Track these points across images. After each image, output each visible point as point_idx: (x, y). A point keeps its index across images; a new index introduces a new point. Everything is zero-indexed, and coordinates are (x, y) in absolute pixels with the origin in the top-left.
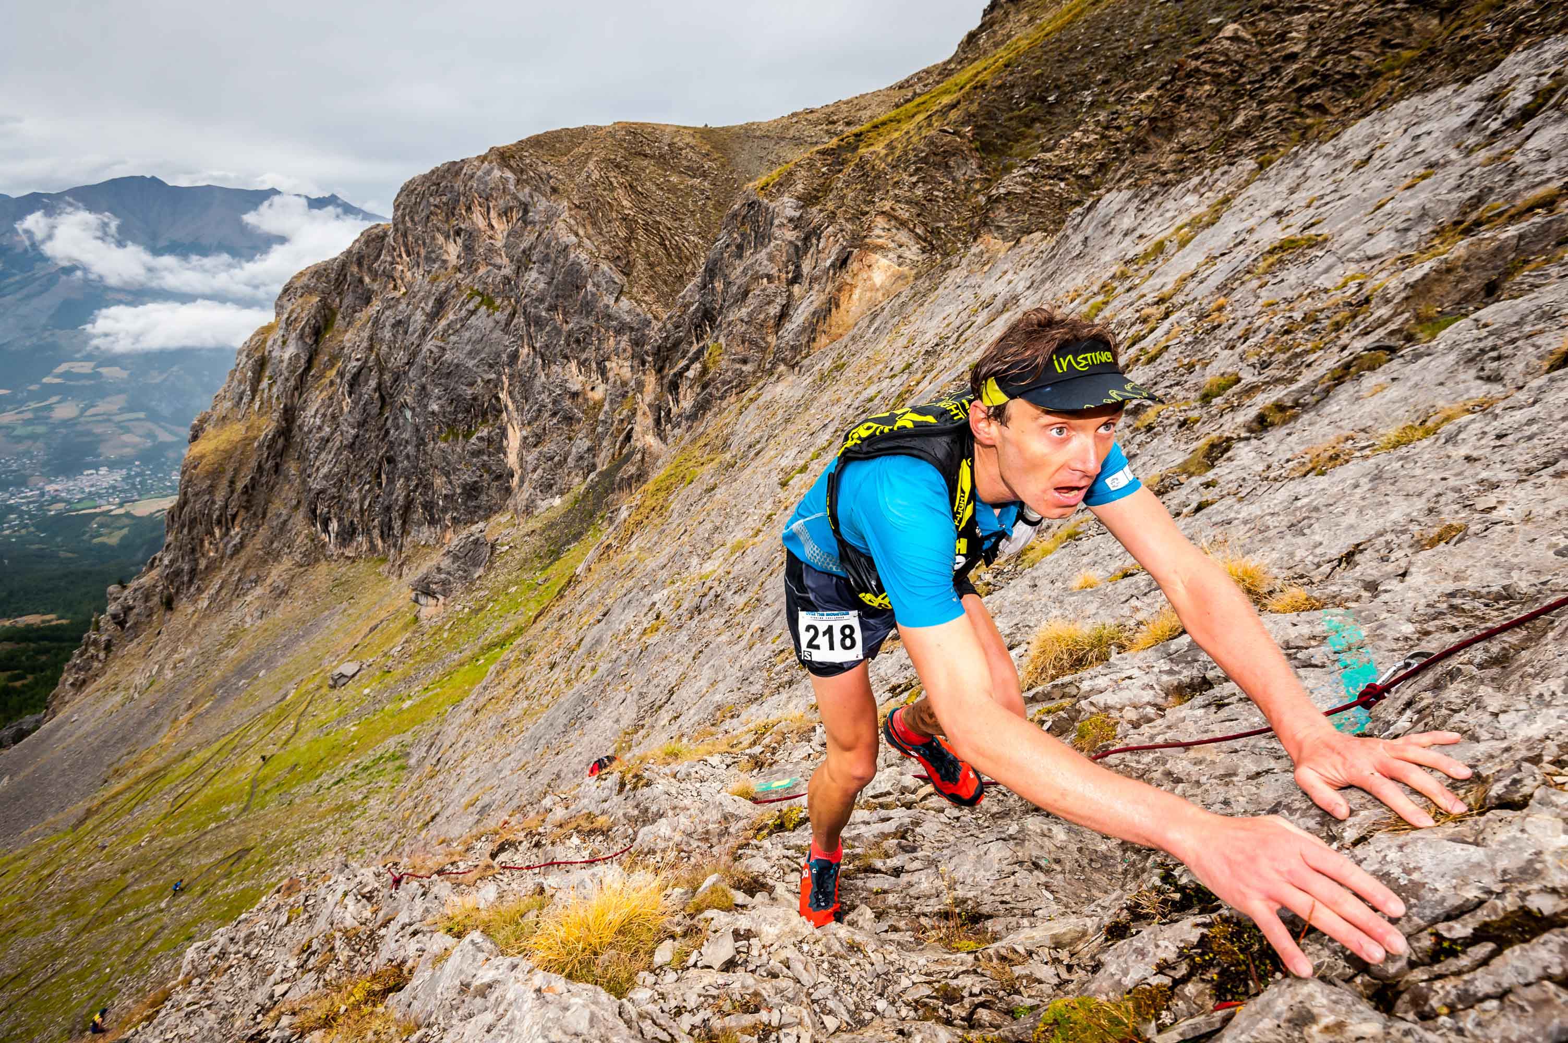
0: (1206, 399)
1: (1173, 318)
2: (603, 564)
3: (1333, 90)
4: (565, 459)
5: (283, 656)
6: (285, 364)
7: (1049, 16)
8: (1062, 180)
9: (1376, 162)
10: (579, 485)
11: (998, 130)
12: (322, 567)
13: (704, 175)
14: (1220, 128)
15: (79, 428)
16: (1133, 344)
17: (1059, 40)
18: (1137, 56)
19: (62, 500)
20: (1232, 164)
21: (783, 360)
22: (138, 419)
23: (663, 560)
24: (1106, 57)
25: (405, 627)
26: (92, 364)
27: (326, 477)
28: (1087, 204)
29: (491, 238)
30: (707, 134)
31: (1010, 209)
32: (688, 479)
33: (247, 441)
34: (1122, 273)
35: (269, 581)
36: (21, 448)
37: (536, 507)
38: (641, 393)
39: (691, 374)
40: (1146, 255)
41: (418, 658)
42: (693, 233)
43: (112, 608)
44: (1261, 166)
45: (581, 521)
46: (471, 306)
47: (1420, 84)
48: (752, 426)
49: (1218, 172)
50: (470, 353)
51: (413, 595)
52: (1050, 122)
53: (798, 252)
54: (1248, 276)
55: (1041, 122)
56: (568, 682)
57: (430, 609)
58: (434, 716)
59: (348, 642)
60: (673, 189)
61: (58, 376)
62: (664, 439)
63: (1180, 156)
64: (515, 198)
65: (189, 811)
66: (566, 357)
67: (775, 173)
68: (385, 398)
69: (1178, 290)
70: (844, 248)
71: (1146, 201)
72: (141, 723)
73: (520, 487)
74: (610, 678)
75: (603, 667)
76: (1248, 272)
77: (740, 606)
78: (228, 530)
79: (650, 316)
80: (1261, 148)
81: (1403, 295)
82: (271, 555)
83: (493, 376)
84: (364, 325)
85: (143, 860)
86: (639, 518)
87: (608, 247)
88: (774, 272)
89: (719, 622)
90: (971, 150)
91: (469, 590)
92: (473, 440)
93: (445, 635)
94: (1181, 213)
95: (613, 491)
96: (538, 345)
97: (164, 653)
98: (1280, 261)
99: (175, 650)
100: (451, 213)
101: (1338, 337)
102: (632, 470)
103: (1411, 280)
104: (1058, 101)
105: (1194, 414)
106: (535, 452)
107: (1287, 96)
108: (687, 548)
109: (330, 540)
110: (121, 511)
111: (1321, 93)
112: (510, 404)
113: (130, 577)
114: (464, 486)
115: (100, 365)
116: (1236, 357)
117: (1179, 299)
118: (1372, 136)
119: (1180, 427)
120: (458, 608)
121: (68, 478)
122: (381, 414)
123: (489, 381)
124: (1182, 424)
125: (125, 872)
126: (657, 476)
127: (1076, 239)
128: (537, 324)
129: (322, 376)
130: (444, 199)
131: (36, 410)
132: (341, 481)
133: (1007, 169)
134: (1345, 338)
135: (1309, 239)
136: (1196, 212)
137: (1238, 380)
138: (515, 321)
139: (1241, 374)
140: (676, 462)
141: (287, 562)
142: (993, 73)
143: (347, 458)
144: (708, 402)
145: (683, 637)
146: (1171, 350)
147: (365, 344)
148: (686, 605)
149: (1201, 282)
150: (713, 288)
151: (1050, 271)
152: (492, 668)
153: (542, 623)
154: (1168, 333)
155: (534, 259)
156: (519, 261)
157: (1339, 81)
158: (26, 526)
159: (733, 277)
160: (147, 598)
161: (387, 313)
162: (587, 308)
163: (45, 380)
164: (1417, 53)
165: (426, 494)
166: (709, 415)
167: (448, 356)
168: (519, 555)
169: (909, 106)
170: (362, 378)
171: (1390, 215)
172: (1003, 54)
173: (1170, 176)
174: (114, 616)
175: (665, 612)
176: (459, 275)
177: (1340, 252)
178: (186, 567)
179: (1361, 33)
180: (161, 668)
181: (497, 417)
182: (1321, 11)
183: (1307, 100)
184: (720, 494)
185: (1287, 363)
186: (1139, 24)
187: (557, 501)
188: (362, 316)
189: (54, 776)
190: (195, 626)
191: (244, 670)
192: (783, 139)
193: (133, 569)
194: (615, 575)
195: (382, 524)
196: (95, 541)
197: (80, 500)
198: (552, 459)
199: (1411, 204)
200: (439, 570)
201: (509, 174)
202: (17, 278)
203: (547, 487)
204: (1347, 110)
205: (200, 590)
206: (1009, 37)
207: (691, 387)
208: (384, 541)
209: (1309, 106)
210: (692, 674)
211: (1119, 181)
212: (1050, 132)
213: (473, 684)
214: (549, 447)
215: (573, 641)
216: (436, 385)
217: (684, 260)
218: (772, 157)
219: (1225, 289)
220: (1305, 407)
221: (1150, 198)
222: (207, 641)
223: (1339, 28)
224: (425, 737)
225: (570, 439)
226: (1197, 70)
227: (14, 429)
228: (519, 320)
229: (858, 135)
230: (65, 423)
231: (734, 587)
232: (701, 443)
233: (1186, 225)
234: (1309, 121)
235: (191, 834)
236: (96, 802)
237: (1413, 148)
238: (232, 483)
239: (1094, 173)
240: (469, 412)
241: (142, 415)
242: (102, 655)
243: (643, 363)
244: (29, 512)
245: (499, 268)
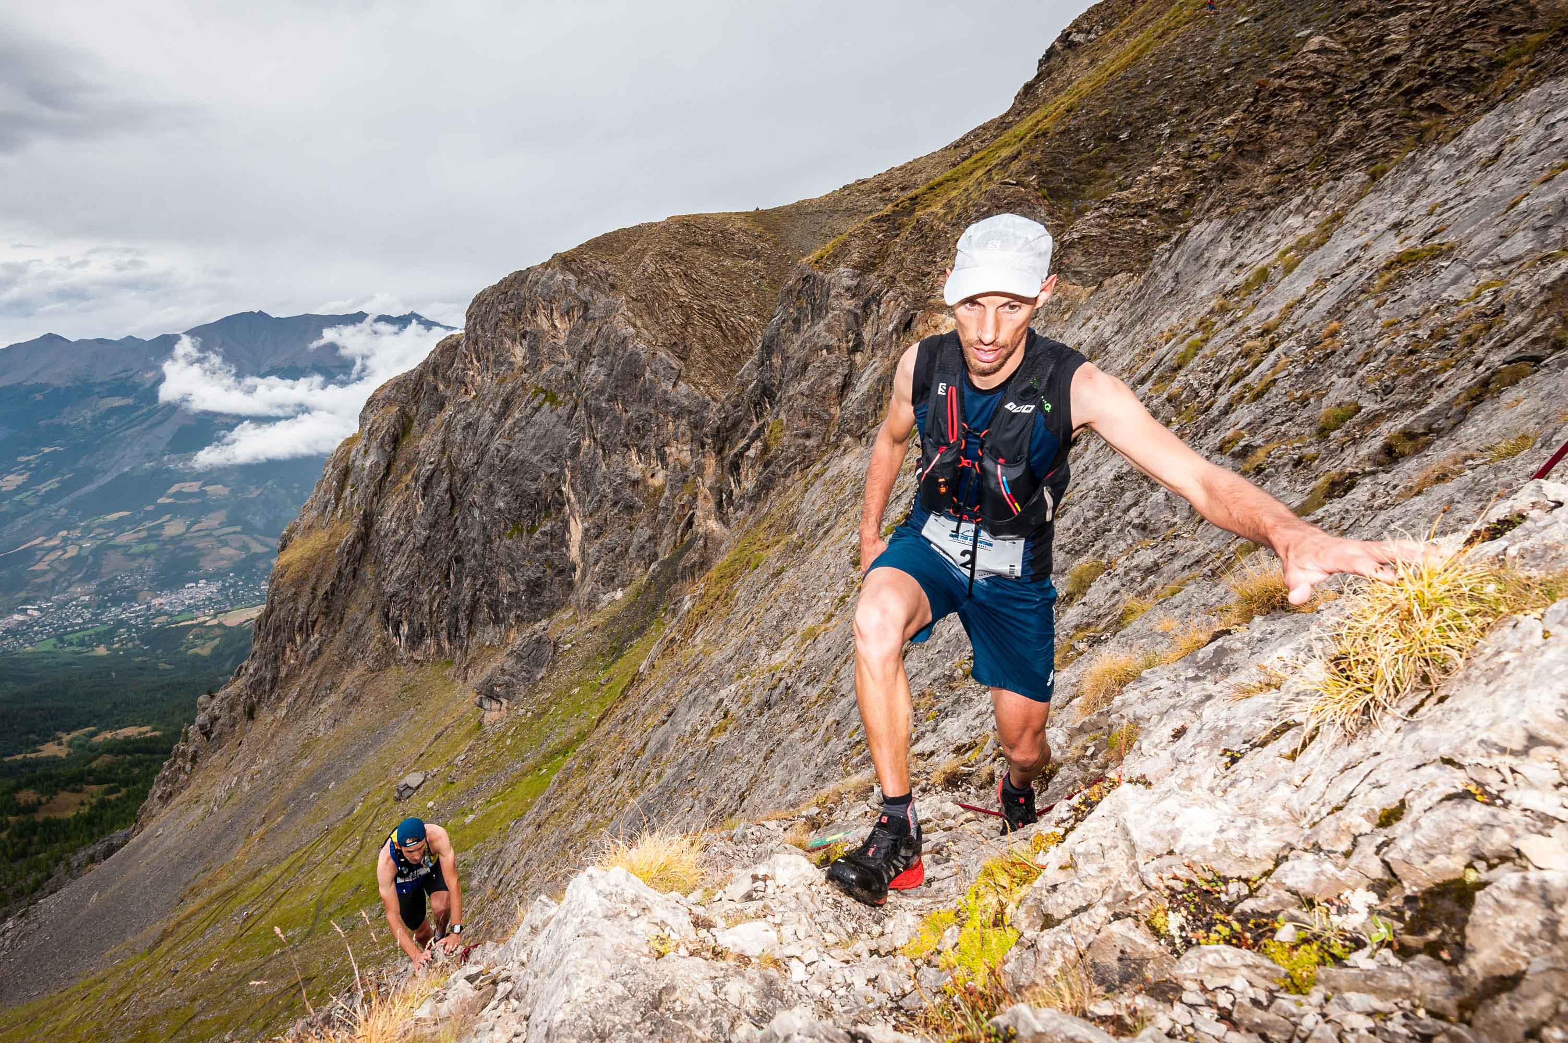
0: (1323, 433)
1: (1279, 349)
2: (667, 660)
3: (1448, 87)
4: (627, 550)
5: (352, 766)
6: (366, 472)
7: (1112, 56)
8: (1144, 217)
9: (1506, 158)
10: (641, 576)
11: (1066, 175)
12: (392, 672)
13: (758, 256)
14: (1320, 142)
15: (184, 544)
16: (1236, 381)
17: (1124, 78)
18: (1216, 80)
19: (165, 613)
20: (1338, 179)
21: (849, 431)
22: (235, 533)
23: (729, 651)
24: (1181, 87)
25: (469, 735)
26: (200, 483)
27: (399, 580)
28: (1174, 239)
29: (554, 337)
30: (758, 216)
31: (1086, 253)
32: (753, 564)
33: (329, 548)
34: (1222, 307)
35: (342, 688)
36: (135, 564)
37: (598, 602)
38: (702, 476)
39: (751, 453)
40: (1248, 285)
41: (481, 768)
42: (750, 313)
43: (201, 718)
44: (1374, 177)
45: (644, 614)
46: (535, 403)
47: (1553, 68)
48: (819, 502)
49: (1322, 189)
50: (534, 448)
51: (477, 699)
52: (1125, 160)
53: (858, 319)
54: (1364, 296)
55: (1115, 161)
56: (633, 791)
57: (493, 714)
58: (495, 832)
59: (414, 751)
60: (727, 273)
61: (169, 497)
62: (726, 523)
63: (1276, 177)
64: (576, 297)
65: (257, 934)
66: (626, 446)
67: (828, 246)
68: (455, 498)
69: (1283, 319)
70: (907, 311)
71: (1243, 229)
72: (218, 839)
73: (582, 581)
74: (676, 784)
75: (669, 772)
76: (1363, 292)
77: (814, 699)
78: (308, 636)
79: (708, 398)
80: (1370, 158)
81: (1541, 298)
82: (346, 661)
83: (556, 470)
84: (438, 430)
85: (212, 987)
86: (703, 608)
87: (665, 335)
88: (834, 342)
89: (790, 717)
90: (1038, 198)
91: (531, 693)
92: (537, 535)
93: (508, 742)
94: (1284, 236)
95: (676, 580)
96: (599, 436)
97: (243, 764)
98: (1399, 276)
99: (253, 762)
100: (518, 316)
101: (1472, 352)
102: (695, 557)
103: (1547, 281)
104: (1131, 138)
105: (1312, 450)
106: (597, 544)
107: (1393, 101)
108: (755, 638)
109: (400, 643)
110: (215, 622)
111: (1434, 93)
112: (572, 496)
113: (218, 687)
114: (527, 583)
115: (205, 484)
116: (1354, 385)
117: (1285, 328)
118: (1501, 130)
119: (1295, 466)
120: (521, 712)
121: (172, 592)
122: (451, 514)
123: (552, 475)
124: (1298, 463)
125: (193, 999)
126: (720, 562)
127: (1166, 277)
128: (597, 415)
129: (398, 481)
130: (512, 306)
131: (149, 529)
132: (413, 583)
133: (1080, 213)
134: (1479, 352)
135: (1432, 249)
136: (1302, 233)
137: (1359, 409)
138: (577, 414)
139: (1360, 402)
140: (740, 546)
141: (360, 668)
142: (1055, 120)
143: (419, 560)
144: (771, 480)
145: (752, 736)
146: (1280, 384)
147: (438, 448)
148: (755, 700)
149: (1309, 308)
150: (771, 365)
151: (1139, 312)
152: (555, 778)
153: (606, 726)
154: (1274, 365)
155: (594, 353)
156: (580, 356)
157: (1454, 77)
158: (132, 640)
159: (791, 351)
160: (232, 708)
161: (459, 416)
162: (646, 395)
163: (160, 501)
164: (1547, 36)
165: (491, 592)
166: (773, 494)
167: (514, 453)
168: (581, 654)
169: (968, 162)
170: (434, 480)
171: (1527, 213)
172: (1064, 100)
173: (1267, 199)
174: (202, 727)
175: (733, 708)
176: (525, 375)
177: (1469, 260)
178: (269, 676)
179: (1472, 25)
180: (240, 779)
181: (559, 511)
182: (1422, 8)
183: (1418, 102)
184: (789, 577)
185: (1414, 386)
186: (1215, 49)
187: (619, 595)
188: (436, 421)
189: (136, 894)
190: (273, 736)
191: (315, 782)
192: (836, 212)
193: (221, 679)
194: (679, 672)
195: (449, 625)
196: (191, 652)
197: (180, 613)
198: (613, 550)
199: (1550, 198)
200: (503, 671)
201: (570, 277)
202: (145, 410)
203: (609, 580)
204: (1469, 106)
205: (280, 699)
206: (1070, 82)
207: (752, 466)
208: (450, 643)
209: (1420, 108)
210: (763, 776)
211: (1208, 210)
212: (1126, 169)
213: (535, 796)
214: (610, 538)
215: (638, 744)
216: (502, 482)
217: (740, 339)
218: (826, 230)
219: (1338, 312)
220: (1440, 433)
221: (1247, 225)
222: (283, 752)
223: (1444, 23)
224: (487, 855)
225: (631, 528)
226: (1282, 88)
227: (131, 547)
228: (581, 413)
229: (913, 199)
230: (173, 540)
231: (805, 678)
232: (766, 525)
233: (1291, 248)
234: (1423, 123)
235: (258, 960)
236: (172, 923)
237: (1545, 138)
238: (314, 589)
239: (1180, 206)
240: (532, 506)
241: (238, 528)
242: (188, 767)
243: (703, 446)
244: (136, 626)
245: (562, 365)
